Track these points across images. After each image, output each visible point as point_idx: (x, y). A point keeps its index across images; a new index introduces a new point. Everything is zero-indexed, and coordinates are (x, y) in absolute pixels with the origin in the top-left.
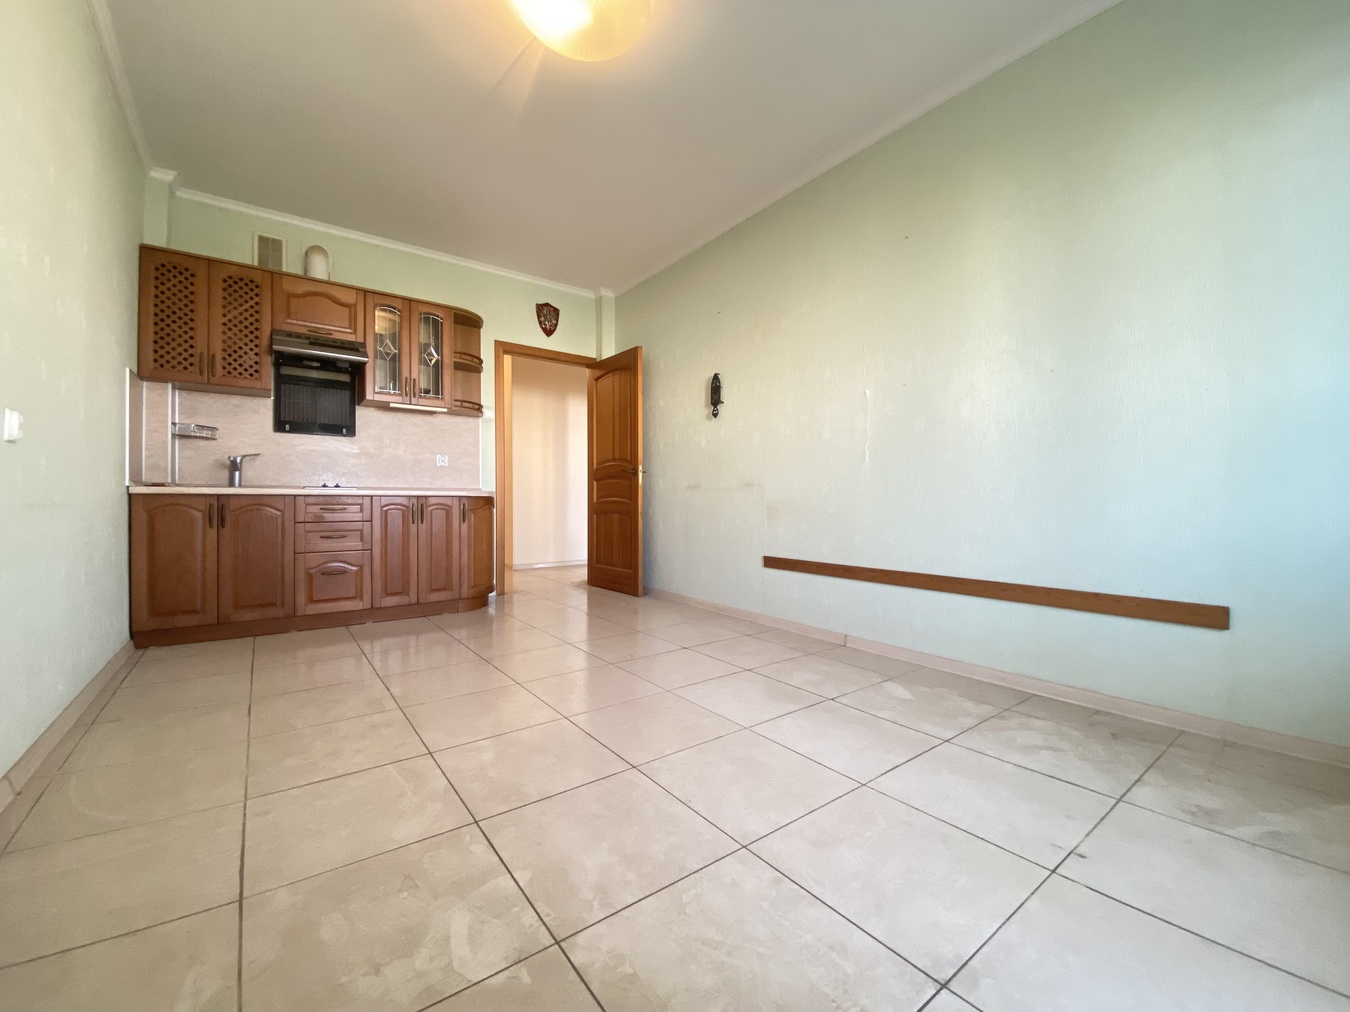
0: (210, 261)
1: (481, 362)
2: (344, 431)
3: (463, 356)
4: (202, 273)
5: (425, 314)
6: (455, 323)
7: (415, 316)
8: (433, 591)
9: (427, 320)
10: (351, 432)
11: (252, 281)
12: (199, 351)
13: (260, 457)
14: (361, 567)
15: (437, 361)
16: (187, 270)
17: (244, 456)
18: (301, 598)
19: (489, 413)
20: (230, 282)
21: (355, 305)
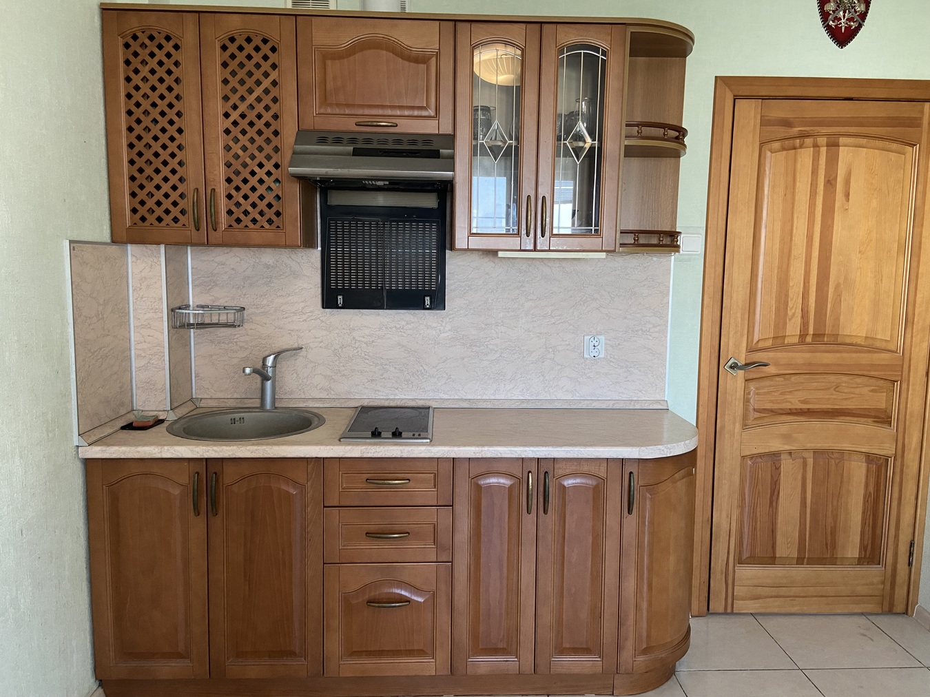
0: (199, 13)
1: (682, 132)
2: (427, 300)
3: (647, 131)
4: (189, 38)
5: (570, 48)
6: (633, 53)
7: (550, 55)
8: (562, 651)
9: (573, 61)
10: (438, 302)
11: (265, 41)
12: (192, 187)
13: (303, 353)
14: (434, 596)
15: (592, 148)
16: (168, 38)
17: (278, 355)
18: (334, 644)
19: (692, 242)
20: (232, 48)
21: (438, 55)
